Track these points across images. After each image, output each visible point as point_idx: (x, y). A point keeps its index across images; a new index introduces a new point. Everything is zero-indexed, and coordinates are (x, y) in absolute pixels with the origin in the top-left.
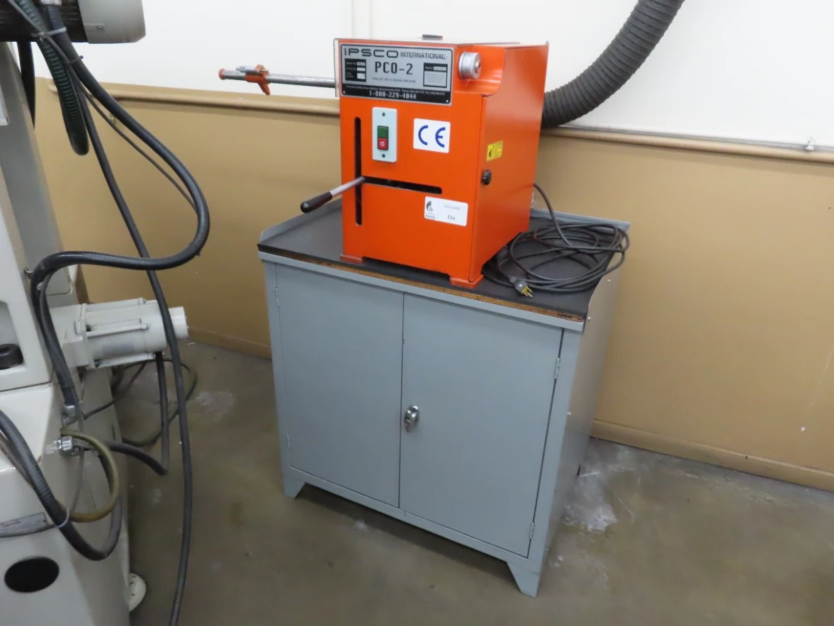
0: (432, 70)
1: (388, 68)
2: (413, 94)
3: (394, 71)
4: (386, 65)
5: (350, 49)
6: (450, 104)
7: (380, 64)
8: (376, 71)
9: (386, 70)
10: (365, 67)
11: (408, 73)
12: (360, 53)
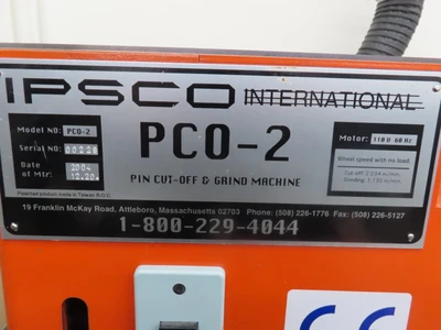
0: (367, 145)
1: (193, 141)
2: (288, 220)
3: (217, 150)
4: (185, 131)
5: (27, 82)
6: (420, 245)
7: (160, 128)
8: (145, 153)
9: (185, 151)
10: (97, 141)
11: (270, 156)
12: (75, 95)
